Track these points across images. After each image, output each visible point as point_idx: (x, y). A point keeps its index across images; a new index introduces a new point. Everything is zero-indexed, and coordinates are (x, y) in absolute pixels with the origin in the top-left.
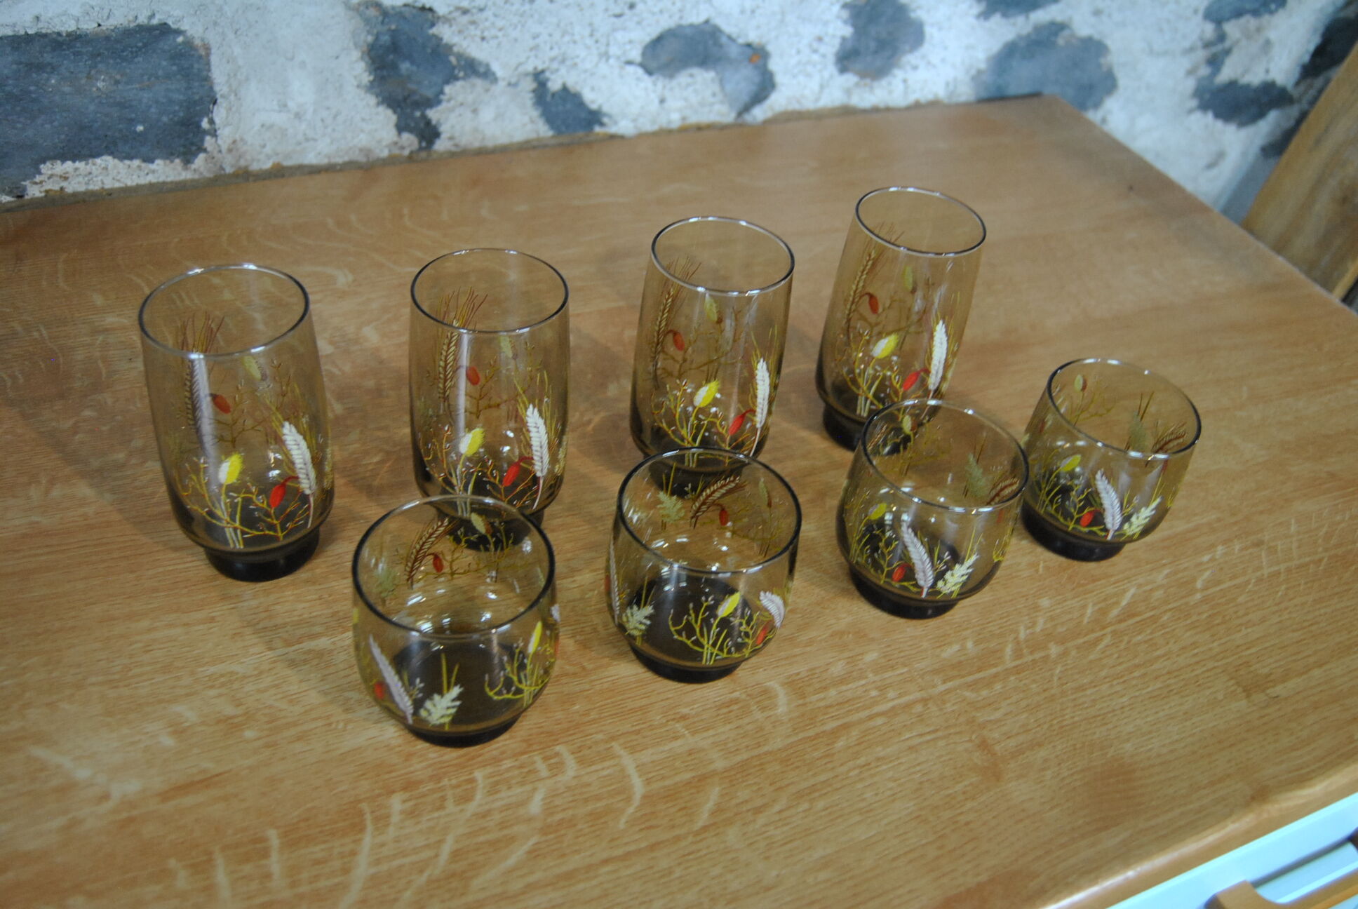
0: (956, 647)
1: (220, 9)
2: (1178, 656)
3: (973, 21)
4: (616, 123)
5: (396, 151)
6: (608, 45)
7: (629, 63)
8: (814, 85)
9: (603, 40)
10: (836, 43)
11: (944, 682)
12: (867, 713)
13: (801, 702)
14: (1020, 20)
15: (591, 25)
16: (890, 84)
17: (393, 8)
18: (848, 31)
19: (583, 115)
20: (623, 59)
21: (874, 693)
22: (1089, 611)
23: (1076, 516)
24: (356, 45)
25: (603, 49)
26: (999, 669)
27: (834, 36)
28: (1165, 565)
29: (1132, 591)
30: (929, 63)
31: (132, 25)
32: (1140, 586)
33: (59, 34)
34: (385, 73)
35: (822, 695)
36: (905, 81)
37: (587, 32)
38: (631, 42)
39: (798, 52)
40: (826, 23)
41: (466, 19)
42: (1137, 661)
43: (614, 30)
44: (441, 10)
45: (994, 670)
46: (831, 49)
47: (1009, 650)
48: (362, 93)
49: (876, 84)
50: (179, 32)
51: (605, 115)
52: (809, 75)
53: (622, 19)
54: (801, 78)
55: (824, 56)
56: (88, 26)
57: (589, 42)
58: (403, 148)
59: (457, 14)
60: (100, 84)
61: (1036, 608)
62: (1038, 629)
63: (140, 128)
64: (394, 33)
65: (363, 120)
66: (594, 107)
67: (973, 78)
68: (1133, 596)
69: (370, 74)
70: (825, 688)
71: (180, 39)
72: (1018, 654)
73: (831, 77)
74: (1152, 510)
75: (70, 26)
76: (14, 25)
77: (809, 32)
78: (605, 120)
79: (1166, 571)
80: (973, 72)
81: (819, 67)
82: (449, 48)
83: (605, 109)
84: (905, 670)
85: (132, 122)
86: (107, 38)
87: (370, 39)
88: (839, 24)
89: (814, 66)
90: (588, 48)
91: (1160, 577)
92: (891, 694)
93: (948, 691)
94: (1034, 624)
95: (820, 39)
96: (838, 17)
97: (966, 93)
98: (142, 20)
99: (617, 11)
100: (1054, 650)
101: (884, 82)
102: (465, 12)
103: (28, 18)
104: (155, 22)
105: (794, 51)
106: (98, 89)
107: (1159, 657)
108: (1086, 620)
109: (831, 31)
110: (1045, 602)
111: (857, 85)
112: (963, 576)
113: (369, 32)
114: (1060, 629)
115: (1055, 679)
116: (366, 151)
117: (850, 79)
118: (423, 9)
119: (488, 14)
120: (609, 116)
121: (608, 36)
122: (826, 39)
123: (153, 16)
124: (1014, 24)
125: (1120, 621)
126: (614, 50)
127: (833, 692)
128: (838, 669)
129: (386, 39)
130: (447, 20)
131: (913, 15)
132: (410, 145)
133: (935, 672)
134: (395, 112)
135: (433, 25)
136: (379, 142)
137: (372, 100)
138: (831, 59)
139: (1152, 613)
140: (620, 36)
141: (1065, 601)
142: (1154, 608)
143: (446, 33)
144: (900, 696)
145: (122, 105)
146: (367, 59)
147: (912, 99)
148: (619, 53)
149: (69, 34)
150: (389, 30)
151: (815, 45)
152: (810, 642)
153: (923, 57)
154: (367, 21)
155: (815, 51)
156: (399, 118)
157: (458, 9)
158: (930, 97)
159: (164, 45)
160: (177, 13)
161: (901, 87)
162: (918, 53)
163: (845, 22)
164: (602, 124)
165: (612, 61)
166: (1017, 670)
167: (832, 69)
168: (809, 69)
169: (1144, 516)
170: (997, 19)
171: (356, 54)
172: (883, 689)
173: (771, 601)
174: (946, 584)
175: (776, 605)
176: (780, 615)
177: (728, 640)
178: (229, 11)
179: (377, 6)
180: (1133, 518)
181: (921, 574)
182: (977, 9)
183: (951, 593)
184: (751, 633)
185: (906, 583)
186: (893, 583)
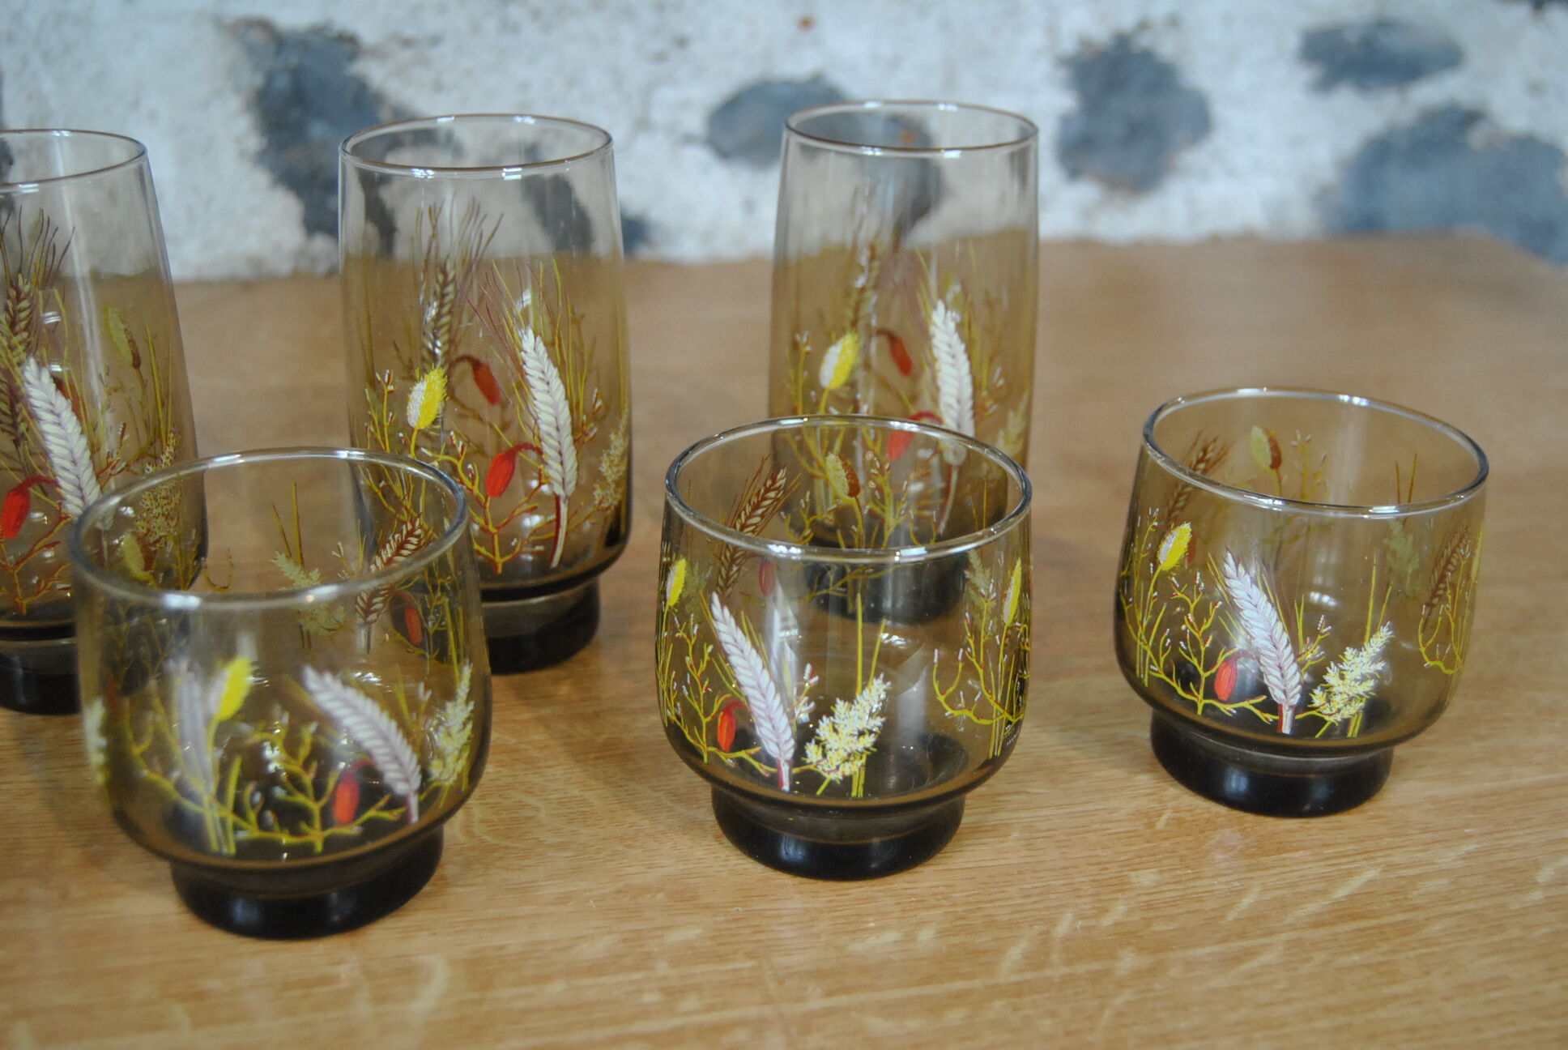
0: (891, 936)
2: (1446, 999)
3: (1301, 96)
4: (675, 242)
5: (305, 266)
6: (645, 104)
7: (687, 139)
9: (637, 97)
10: (1052, 123)
11: (829, 994)
12: (611, 1031)
13: (474, 995)
14: (1392, 98)
15: (614, 69)
16: (1162, 204)
17: (293, 32)
18: (1069, 103)
20: (678, 134)
21: (649, 998)
22: (1246, 901)
23: (1204, 675)
24: (237, 90)
25: (637, 112)
26: (977, 983)
27: (1046, 111)
28: (1469, 836)
29: (1372, 874)
30: (1228, 167)
32: (1392, 866)
34: (284, 137)
35: (530, 989)
36: (1189, 200)
37: (608, 81)
38: (685, 104)
40: (1030, 90)
41: (407, 55)
42: (1332, 1000)
43: (657, 85)
44: (368, 33)
45: (959, 985)
46: (1043, 133)
47: (1015, 953)
48: (247, 167)
49: (1137, 202)
51: (652, 225)
53: (666, 64)
57: (613, 98)
58: (315, 260)
59: (394, 46)
61: (1121, 886)
62: (1107, 921)
64: (297, 74)
65: (252, 212)
66: (631, 210)
67: (1315, 198)
68: (1371, 882)
69: (261, 135)
70: (542, 979)
72: (1037, 959)
73: (1052, 184)
74: (1375, 660)
78: (654, 234)
79: (1471, 846)
80: (1314, 187)
82: (378, 98)
84: (750, 963)
87: (258, 80)
91: (1448, 857)
92: (690, 1003)
93: (828, 1012)
94: (1105, 911)
96: (1049, 79)
97: (1302, 220)
99: (657, 49)
100: (1128, 961)
101: (1152, 200)
102: (407, 43)
107: (1395, 997)
108: (1231, 916)
109: (1044, 104)
110: (1146, 878)
111: (1102, 202)
112: (861, 734)
113: (255, 69)
114: (1160, 927)
115: (1108, 1014)
116: (256, 262)
118: (341, 38)
119: (446, 48)
120: (661, 229)
121: (647, 92)
124: (1380, 106)
125: (1317, 925)
126: (658, 116)
127: (556, 989)
128: (597, 948)
129: (282, 83)
130: (378, 53)
131: (1186, 81)
132: (328, 257)
133: (817, 974)
134: (299, 198)
135: (353, 60)
136: (277, 247)
137: (263, 178)
139: (1401, 917)
140: (665, 93)
141: (1199, 878)
142: (1415, 908)
143: (375, 73)
144: (710, 1008)
146: (256, 113)
147: (1204, 228)
148: (668, 121)
150: (288, 68)
152: (564, 899)
153: (1216, 156)
154: (251, 50)
156: (306, 209)
157: (394, 37)
158: (1237, 226)
161: (1183, 208)
162: (1206, 149)
163: (1063, 87)
165: (659, 136)
166: (1018, 990)
169: (1357, 674)
170: (1345, 95)
171: (235, 103)
172: (672, 993)
173: (347, 704)
174: (829, 754)
175: (369, 720)
176: (396, 759)
177: (250, 788)
178: (32, 20)
179: (265, 25)
180: (1331, 677)
181: (767, 725)
182: (1306, 74)
183: (848, 780)
184: (308, 779)
185: (742, 754)
186: (722, 755)
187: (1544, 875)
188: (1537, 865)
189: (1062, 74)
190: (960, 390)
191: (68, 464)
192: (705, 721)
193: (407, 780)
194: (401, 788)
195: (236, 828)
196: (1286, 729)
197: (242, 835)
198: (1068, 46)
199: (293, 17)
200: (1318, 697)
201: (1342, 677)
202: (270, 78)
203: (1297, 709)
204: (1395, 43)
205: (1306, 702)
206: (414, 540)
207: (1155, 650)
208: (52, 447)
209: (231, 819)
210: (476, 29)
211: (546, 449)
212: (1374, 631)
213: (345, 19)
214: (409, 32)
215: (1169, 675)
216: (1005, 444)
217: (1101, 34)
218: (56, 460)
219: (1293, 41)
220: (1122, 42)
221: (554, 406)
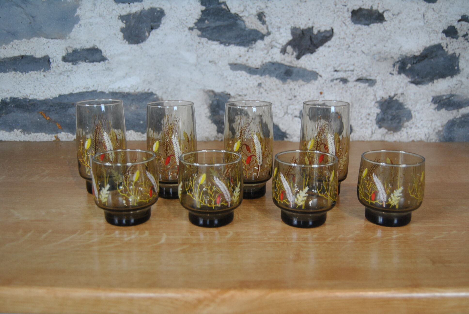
0: (309, 235)
1: (167, 89)
3: (433, 111)
4: (292, 138)
5: (217, 139)
6: (287, 109)
7: (296, 117)
8: (369, 132)
9: (286, 107)
10: (375, 115)
12: (258, 242)
13: (236, 236)
14: (455, 112)
15: (281, 102)
16: (401, 133)
17: (218, 93)
18: (379, 111)
19: (280, 134)
20: (294, 115)
23: (370, 196)
24: (206, 104)
25: (285, 110)
26: (322, 241)
27: (374, 113)
28: (423, 232)
30: (416, 126)
31: (144, 92)
32: (405, 234)
33: (124, 93)
34: (215, 113)
35: (246, 236)
36: (407, 133)
37: (280, 104)
38: (295, 109)
39: (361, 119)
40: (370, 108)
43: (290, 105)
44: (232, 94)
46: (373, 118)
47: (330, 239)
48: (207, 119)
49: (395, 134)
50: (155, 94)
51: (288, 134)
52: (366, 128)
53: (292, 100)
54: (364, 129)
55: (371, 121)
56: (132, 91)
57: (281, 108)
58: (219, 138)
59: (237, 96)
60: (133, 108)
61: (352, 233)
63: (142, 122)
64: (218, 101)
65: (207, 128)
66: (283, 131)
67: (437, 133)
68: (400, 236)
69: (210, 113)
71: (155, 96)
72: (333, 240)
73: (376, 129)
74: (400, 193)
75: (127, 91)
76: (113, 89)
77: (365, 112)
78: (288, 136)
80: (437, 131)
81: (370, 125)
83: (288, 132)
84: (283, 236)
85: (139, 120)
86: (136, 95)
87: (211, 102)
88: (375, 108)
89: (368, 124)
90: (280, 110)
91: (417, 234)
92: (272, 240)
93: (295, 243)
95: (369, 114)
96: (374, 106)
97: (434, 138)
98: (146, 90)
99: (290, 98)
100: (350, 241)
101: (399, 133)
102: (240, 96)
103: (117, 87)
104: (150, 91)
105: (359, 119)
106: (132, 110)
109: (373, 111)
111: (387, 133)
112: (304, 197)
113: (210, 100)
116: (207, 138)
117: (383, 130)
118: (227, 94)
119: (247, 97)
120: (290, 135)
121: (287, 106)
122: (371, 114)
123: (149, 90)
124: (452, 113)
126: (289, 111)
128: (257, 233)
129: (215, 103)
130: (234, 97)
131: (406, 107)
132: (221, 138)
134: (216, 126)
135: (229, 98)
136: (212, 135)
137: (210, 121)
138: (374, 122)
140: (291, 106)
145: (138, 115)
146: (210, 108)
147: (411, 139)
148: (292, 112)
149: (127, 93)
150: (216, 100)
151: (368, 117)
152: (253, 227)
153: (413, 123)
154: (210, 96)
155: (368, 119)
156: (218, 128)
157: (237, 94)
158: (419, 139)
159: (151, 98)
160: (155, 89)
161: (406, 134)
162: (411, 122)
163: (377, 107)
164: (287, 138)
165: (289, 116)
166: (329, 243)
167: (375, 127)
168: (367, 126)
170: (443, 111)
171: (206, 106)
172: (269, 238)
173: (220, 183)
174: (299, 200)
175: (223, 187)
176: (227, 194)
177: (204, 196)
178: (169, 90)
179: (213, 91)
180: (392, 196)
181: (288, 195)
182: (434, 106)
183: (302, 205)
184: (213, 195)
185: (284, 201)
186: (281, 201)
187: (435, 238)
188: (434, 236)
189: (377, 105)
190: (333, 150)
191: (177, 153)
192: (278, 195)
193: (228, 199)
194: (227, 200)
195: (201, 203)
196: (384, 206)
197: (202, 204)
198: (379, 99)
199: (218, 90)
200: (390, 200)
201: (394, 196)
202: (213, 102)
203: (386, 202)
204: (456, 99)
205: (387, 201)
206: (232, 166)
207: (362, 193)
208: (175, 150)
209: (200, 201)
210: (253, 93)
211: (257, 156)
212: (400, 187)
213: (228, 91)
214: (240, 93)
215: (364, 197)
216: (342, 162)
217: (386, 97)
218: (175, 152)
219: (431, 99)
220: (391, 98)
221: (259, 149)
